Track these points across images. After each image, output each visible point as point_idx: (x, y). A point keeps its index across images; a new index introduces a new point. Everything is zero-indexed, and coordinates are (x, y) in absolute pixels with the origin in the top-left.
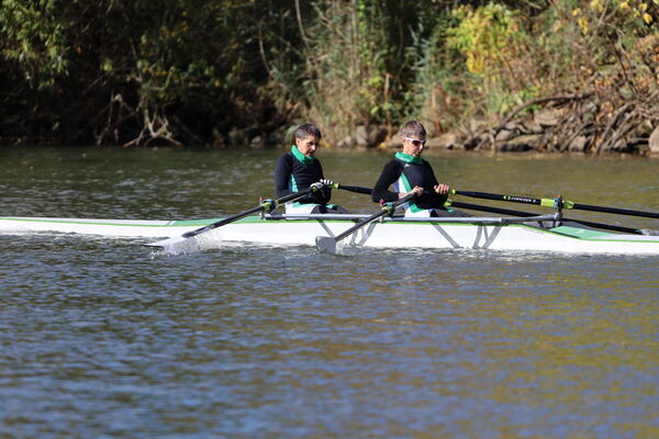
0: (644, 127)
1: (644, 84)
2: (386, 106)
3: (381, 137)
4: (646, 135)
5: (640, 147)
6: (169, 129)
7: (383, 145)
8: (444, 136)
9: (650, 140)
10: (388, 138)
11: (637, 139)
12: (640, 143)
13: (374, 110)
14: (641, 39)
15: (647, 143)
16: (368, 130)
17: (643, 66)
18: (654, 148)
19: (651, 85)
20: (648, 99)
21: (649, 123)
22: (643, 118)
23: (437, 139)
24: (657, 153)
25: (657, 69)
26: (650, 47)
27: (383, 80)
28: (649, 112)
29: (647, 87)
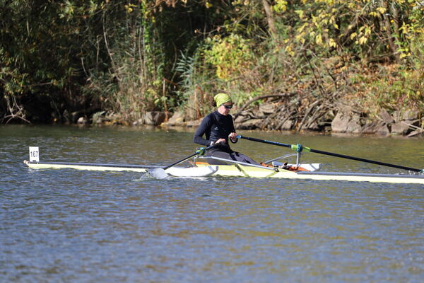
0: (328, 115)
1: (329, 88)
2: (164, 99)
3: (162, 119)
4: (330, 120)
5: (326, 127)
6: (23, 112)
7: (163, 124)
9: (332, 123)
10: (166, 120)
11: (324, 123)
12: (326, 125)
13: (157, 102)
14: (326, 59)
15: (330, 125)
16: (154, 115)
17: (329, 77)
18: (334, 128)
19: (333, 89)
20: (331, 97)
21: (331, 112)
22: (328, 110)
23: (197, 122)
24: (336, 132)
25: (337, 79)
26: (333, 64)
27: (162, 82)
28: (332, 105)
29: (330, 90)
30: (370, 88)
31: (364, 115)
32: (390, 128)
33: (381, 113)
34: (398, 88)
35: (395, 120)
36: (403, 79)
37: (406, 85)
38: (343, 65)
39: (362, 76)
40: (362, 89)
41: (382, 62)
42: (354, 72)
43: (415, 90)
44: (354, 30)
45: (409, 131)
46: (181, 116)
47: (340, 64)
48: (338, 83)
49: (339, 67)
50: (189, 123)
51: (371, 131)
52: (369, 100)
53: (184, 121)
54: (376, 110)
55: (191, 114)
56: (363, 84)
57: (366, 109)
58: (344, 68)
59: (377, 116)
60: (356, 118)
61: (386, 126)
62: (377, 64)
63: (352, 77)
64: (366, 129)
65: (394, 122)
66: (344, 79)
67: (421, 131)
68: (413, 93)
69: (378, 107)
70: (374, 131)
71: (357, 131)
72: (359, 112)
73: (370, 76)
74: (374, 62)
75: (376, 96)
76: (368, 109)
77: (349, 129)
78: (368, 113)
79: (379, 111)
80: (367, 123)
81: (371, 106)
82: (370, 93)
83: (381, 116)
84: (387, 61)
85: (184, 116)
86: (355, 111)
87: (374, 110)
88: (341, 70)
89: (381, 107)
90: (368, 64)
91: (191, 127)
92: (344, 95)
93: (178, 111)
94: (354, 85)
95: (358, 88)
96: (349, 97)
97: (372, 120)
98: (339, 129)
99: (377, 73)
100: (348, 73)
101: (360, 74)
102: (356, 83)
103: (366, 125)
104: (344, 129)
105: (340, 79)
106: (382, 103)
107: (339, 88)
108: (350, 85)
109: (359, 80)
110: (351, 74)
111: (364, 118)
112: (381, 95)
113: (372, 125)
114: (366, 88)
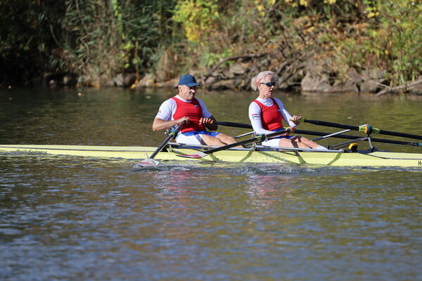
0: (298, 75)
1: (298, 48)
2: (135, 61)
3: (132, 81)
4: (299, 80)
5: (296, 87)
7: (133, 86)
8: (172, 80)
9: (302, 83)
10: (137, 81)
11: (294, 83)
12: (296, 85)
13: (127, 65)
14: (296, 20)
15: (300, 85)
16: (124, 76)
17: (297, 37)
18: (304, 88)
19: (302, 49)
20: (301, 58)
21: (301, 72)
22: (298, 70)
23: (168, 83)
24: (306, 91)
25: (306, 39)
26: (302, 24)
27: (133, 46)
28: (301, 66)
29: (300, 50)
30: (339, 48)
31: (333, 75)
32: (359, 87)
33: (350, 73)
34: (367, 48)
35: (364, 78)
36: (372, 39)
37: (375, 44)
38: (313, 25)
39: (331, 36)
40: (331, 49)
41: (351, 22)
42: (322, 31)
43: (383, 49)
45: (378, 90)
46: (151, 78)
47: (309, 24)
48: (307, 43)
49: (308, 27)
50: (160, 85)
51: (340, 90)
52: (338, 59)
53: (155, 82)
54: (345, 70)
55: (162, 75)
56: (332, 44)
57: (335, 69)
58: (313, 28)
59: (346, 76)
60: (325, 78)
61: (355, 85)
62: (345, 24)
63: (321, 36)
64: (336, 89)
65: (363, 81)
66: (314, 39)
67: (390, 90)
68: (382, 53)
69: (347, 66)
70: (344, 90)
71: (326, 90)
72: (329, 72)
73: (339, 35)
74: (342, 21)
75: (346, 55)
76: (337, 68)
77: (320, 88)
78: (338, 72)
79: (348, 70)
80: (337, 82)
81: (340, 66)
82: (339, 53)
83: (350, 75)
84: (355, 20)
85: (155, 77)
86: (325, 70)
87: (343, 69)
88: (310, 30)
89: (350, 66)
90: (337, 23)
91: (162, 87)
92: (313, 55)
93: (148, 72)
94: (323, 45)
95: (327, 47)
96: (319, 57)
97: (342, 80)
98: (309, 89)
99: (345, 32)
100: (317, 33)
101: (329, 34)
102: (325, 43)
103: (335, 84)
104: (314, 88)
105: (309, 39)
106: (351, 62)
107: (309, 47)
108: (320, 45)
109: (328, 40)
110: (320, 34)
111: (333, 78)
112: (350, 55)
113: (342, 84)
114: (335, 48)
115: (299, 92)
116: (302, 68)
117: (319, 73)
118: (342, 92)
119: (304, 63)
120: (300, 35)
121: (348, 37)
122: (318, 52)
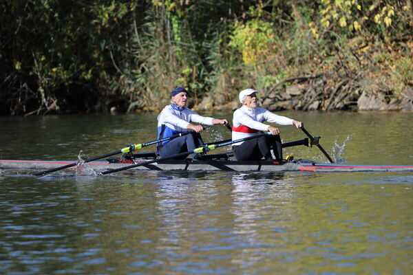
0: (354, 95)
1: (353, 68)
2: (193, 86)
3: (191, 105)
4: (356, 99)
5: (353, 106)
6: (57, 104)
8: (230, 103)
9: (358, 102)
10: (196, 106)
11: (350, 102)
12: (352, 104)
14: (350, 40)
15: (356, 104)
17: (352, 57)
18: (361, 107)
19: (357, 68)
20: (356, 77)
21: (357, 92)
22: (353, 90)
23: (226, 105)
24: (363, 110)
25: (361, 58)
26: (356, 45)
27: (191, 70)
28: (356, 85)
29: (355, 70)
30: (394, 66)
31: (389, 94)
33: (406, 90)
38: (367, 45)
39: (386, 55)
40: (386, 67)
41: (405, 41)
42: (377, 51)
44: (376, 11)
46: (211, 101)
47: (363, 44)
48: (362, 63)
49: (363, 47)
50: (218, 108)
51: (396, 108)
52: (393, 78)
53: (214, 105)
54: (400, 88)
55: (220, 98)
56: (387, 63)
57: (391, 87)
58: (367, 48)
59: (402, 94)
60: (381, 96)
61: (411, 103)
62: (400, 43)
63: (376, 56)
64: (392, 107)
66: (368, 58)
69: (402, 84)
70: (400, 108)
71: (382, 108)
72: (385, 90)
73: (393, 54)
74: (397, 41)
75: (401, 74)
76: (392, 86)
77: (376, 107)
78: (393, 90)
79: (403, 89)
80: (393, 100)
81: (396, 84)
82: (394, 71)
83: (406, 94)
84: (409, 39)
85: (213, 101)
86: (380, 89)
87: (398, 88)
88: (364, 50)
89: (406, 84)
90: (391, 42)
91: (220, 111)
92: (368, 74)
93: (207, 96)
94: (378, 64)
95: (382, 66)
96: (374, 76)
97: (397, 98)
98: (364, 108)
99: (399, 51)
100: (372, 53)
101: (384, 53)
102: (380, 62)
103: (391, 102)
104: (371, 107)
105: (364, 59)
106: (406, 80)
107: (363, 67)
108: (375, 64)
109: (383, 59)
110: (375, 53)
111: (389, 96)
112: (405, 73)
113: (398, 102)
114: (390, 67)
115: (356, 111)
116: (358, 87)
117: (375, 92)
118: (398, 110)
119: (360, 83)
120: (354, 55)
121: (403, 56)
122: (373, 71)
